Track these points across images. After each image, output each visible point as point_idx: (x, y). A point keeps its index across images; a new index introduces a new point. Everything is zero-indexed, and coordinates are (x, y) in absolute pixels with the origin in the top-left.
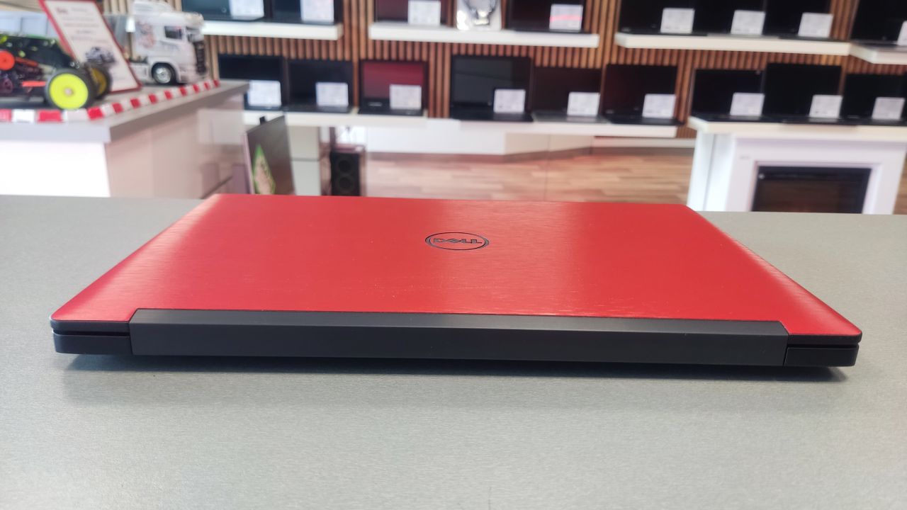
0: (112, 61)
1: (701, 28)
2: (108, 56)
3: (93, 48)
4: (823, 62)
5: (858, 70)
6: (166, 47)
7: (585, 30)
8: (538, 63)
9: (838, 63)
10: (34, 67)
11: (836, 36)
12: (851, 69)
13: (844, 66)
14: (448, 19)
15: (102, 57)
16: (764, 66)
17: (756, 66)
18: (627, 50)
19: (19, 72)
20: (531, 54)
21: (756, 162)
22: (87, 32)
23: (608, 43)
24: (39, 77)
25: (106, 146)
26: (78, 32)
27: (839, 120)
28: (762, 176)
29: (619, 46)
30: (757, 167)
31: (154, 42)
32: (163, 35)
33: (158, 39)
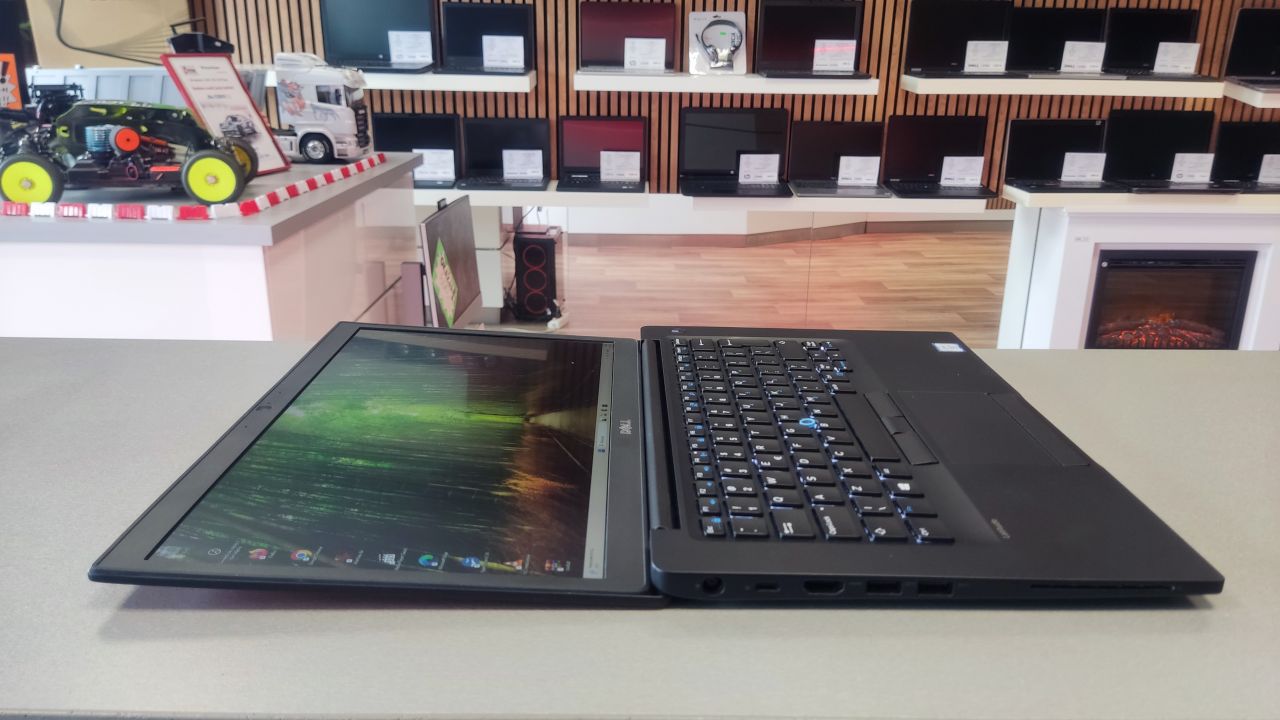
0: (254, 133)
1: (1018, 65)
2: (248, 127)
3: (228, 117)
4: (1188, 108)
5: (1236, 118)
6: (318, 113)
7: (860, 73)
8: (797, 116)
9: (1208, 108)
10: (162, 147)
11: (1205, 73)
12: (1227, 117)
13: (1218, 111)
14: (676, 62)
15: (240, 128)
16: (1105, 115)
17: (1095, 115)
18: (917, 95)
19: (144, 154)
20: (788, 106)
21: (1096, 245)
22: (220, 97)
23: (892, 88)
24: (169, 160)
25: (265, 249)
26: (210, 97)
27: (1210, 186)
28: (1105, 264)
29: (907, 92)
30: (1098, 252)
31: (302, 106)
32: (315, 97)
33: (308, 102)
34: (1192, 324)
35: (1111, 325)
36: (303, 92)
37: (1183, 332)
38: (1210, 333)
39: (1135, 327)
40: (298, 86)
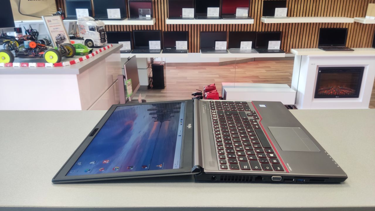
6: (90, 34)
7: (250, 17)
18: (265, 24)
21: (318, 66)
23: (258, 22)
25: (77, 75)
28: (320, 71)
29: (262, 23)
30: (318, 68)
31: (85, 32)
32: (88, 29)
33: (87, 31)
34: (346, 88)
35: (322, 89)
36: (85, 28)
37: (343, 90)
38: (351, 91)
39: (329, 89)
40: (84, 26)
